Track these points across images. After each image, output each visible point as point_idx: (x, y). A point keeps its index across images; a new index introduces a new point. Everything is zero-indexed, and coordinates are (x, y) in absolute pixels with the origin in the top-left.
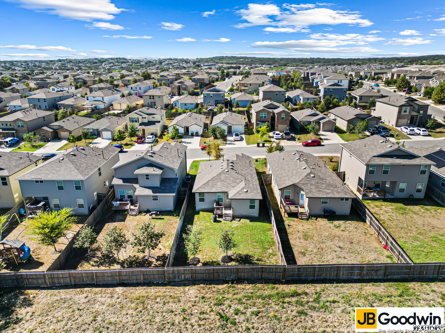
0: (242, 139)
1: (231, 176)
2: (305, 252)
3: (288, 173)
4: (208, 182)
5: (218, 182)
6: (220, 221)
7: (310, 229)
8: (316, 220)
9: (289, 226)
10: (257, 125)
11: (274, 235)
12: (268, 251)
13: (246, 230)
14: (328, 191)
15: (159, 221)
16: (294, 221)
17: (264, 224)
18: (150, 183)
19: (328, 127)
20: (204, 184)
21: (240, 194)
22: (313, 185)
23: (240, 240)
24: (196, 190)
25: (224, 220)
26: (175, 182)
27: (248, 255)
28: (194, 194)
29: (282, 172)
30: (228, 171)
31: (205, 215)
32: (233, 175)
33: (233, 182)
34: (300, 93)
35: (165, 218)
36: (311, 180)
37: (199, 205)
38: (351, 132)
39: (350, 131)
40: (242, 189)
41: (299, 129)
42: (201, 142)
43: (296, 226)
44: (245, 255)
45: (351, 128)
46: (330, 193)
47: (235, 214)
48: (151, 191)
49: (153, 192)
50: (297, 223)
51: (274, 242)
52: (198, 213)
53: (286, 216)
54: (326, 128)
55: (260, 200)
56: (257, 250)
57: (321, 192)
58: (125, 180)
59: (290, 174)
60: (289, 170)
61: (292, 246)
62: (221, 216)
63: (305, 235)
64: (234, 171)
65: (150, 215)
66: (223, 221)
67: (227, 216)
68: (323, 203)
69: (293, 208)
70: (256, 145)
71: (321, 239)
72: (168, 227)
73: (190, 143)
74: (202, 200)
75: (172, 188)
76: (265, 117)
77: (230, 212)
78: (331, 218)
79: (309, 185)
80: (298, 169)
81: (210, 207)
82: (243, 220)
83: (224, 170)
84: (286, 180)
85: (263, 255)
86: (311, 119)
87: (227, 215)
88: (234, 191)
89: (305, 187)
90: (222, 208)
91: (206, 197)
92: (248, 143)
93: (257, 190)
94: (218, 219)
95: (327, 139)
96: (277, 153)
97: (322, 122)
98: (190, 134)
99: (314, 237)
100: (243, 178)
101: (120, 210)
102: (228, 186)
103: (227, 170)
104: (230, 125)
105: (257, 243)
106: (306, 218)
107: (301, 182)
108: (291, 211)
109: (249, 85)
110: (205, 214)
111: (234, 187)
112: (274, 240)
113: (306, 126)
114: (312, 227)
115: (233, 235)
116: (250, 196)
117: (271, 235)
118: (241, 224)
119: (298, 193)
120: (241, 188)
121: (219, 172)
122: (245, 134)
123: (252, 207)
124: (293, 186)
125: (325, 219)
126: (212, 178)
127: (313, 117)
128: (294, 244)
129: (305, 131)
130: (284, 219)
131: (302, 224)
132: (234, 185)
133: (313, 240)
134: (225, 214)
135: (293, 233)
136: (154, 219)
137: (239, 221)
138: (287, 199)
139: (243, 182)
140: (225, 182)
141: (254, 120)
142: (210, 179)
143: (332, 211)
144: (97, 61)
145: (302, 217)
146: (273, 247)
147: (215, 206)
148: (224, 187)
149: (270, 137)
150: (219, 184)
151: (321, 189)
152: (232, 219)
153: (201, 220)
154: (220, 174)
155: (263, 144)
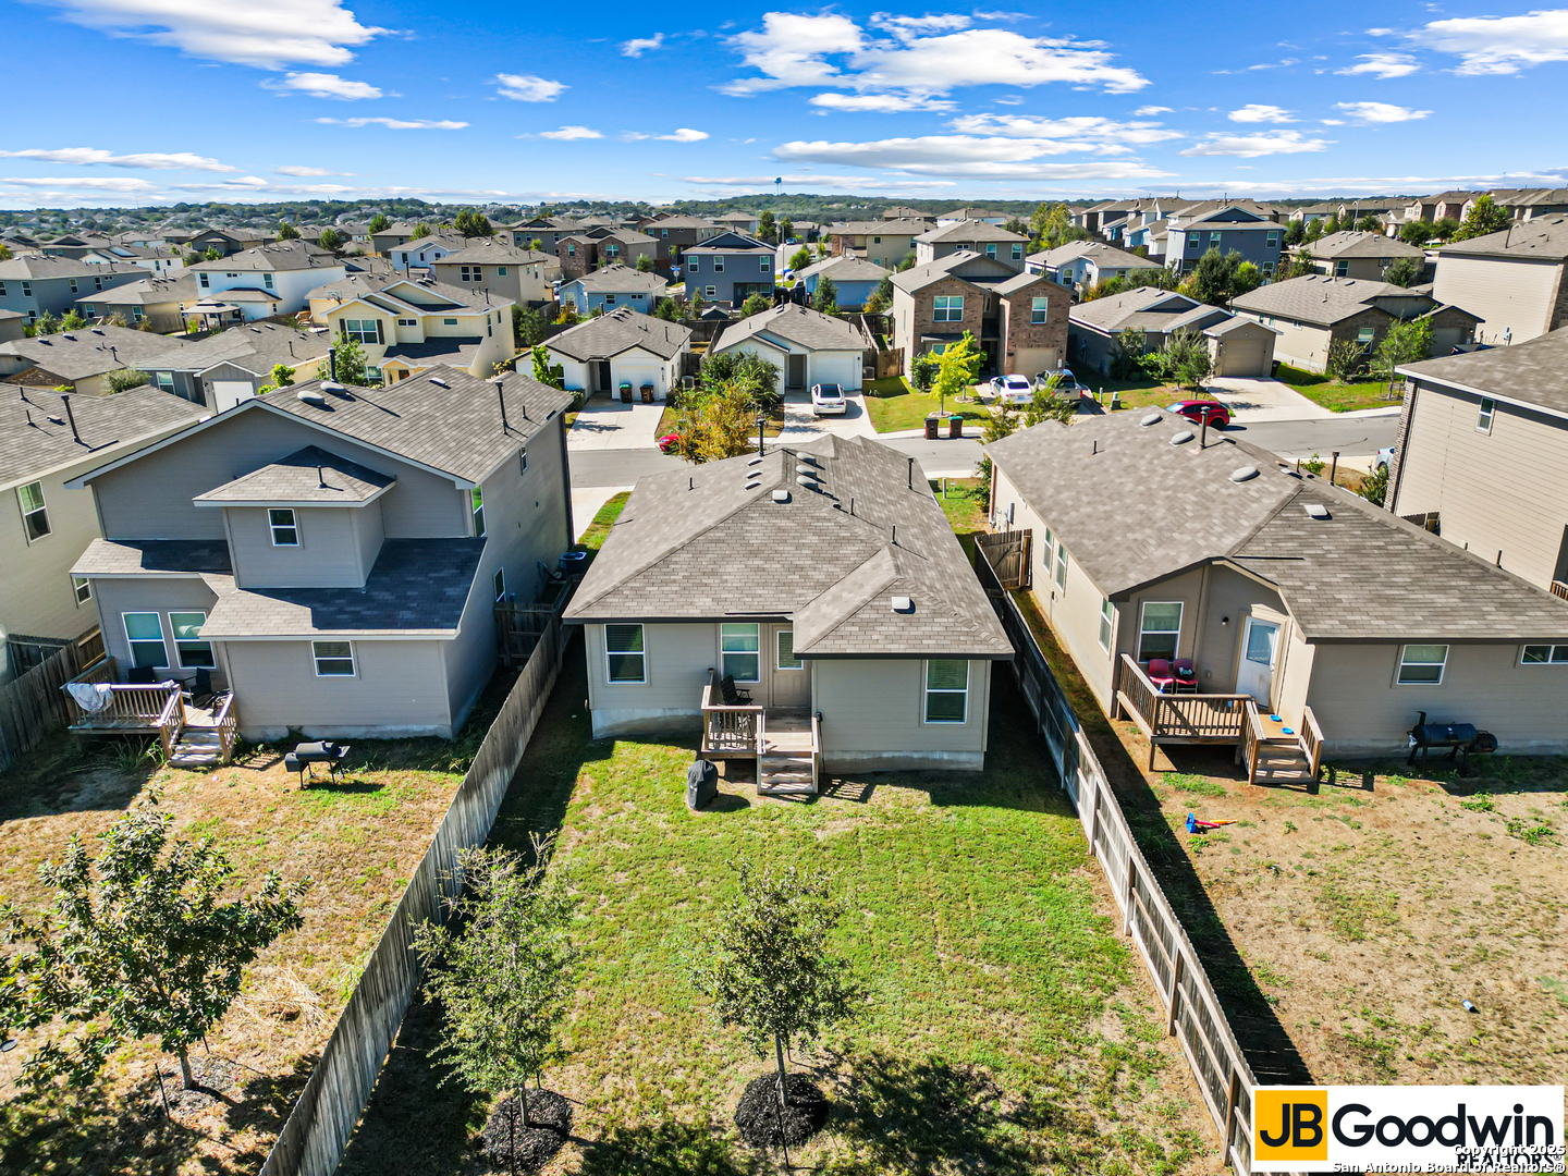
0: (851, 412)
1: (805, 526)
2: (1380, 1037)
3: (1142, 507)
4: (665, 559)
5: (725, 558)
6: (739, 803)
7: (1350, 855)
8: (1368, 785)
9: (1196, 830)
10: (920, 349)
11: (1108, 897)
12: (1094, 1027)
13: (915, 863)
14: (1440, 599)
15: (345, 802)
16: (1222, 794)
17: (1031, 820)
18: (298, 566)
19: (1238, 358)
20: (639, 572)
21: (869, 625)
22: (1332, 562)
23: (877, 943)
24: (589, 605)
25: (763, 793)
26: (467, 565)
27: (945, 1071)
28: (577, 630)
29: (1101, 508)
30: (789, 500)
31: (647, 763)
32: (819, 519)
33: (817, 557)
34: (1084, 252)
35: (389, 784)
36: (1313, 534)
37: (610, 704)
38: (1350, 377)
39: (1347, 373)
40: (876, 596)
41: (1106, 370)
42: (664, 426)
43: (1246, 834)
44: (921, 1070)
45: (1351, 358)
46: (1454, 609)
47: (837, 756)
48: (305, 613)
49: (320, 621)
50: (1247, 809)
51: (1119, 954)
52: (604, 750)
53: (1162, 762)
54: (1233, 362)
55: (999, 666)
56: (1007, 1020)
57: (1399, 608)
58: (158, 553)
59: (1161, 512)
60: (1149, 497)
61: (1265, 989)
62: (743, 768)
63: (1334, 901)
64: (821, 498)
65: (291, 767)
66: (757, 803)
67: (786, 769)
68: (1409, 675)
69: (1201, 716)
70: (923, 432)
71: (1457, 931)
72: (392, 843)
73: (615, 428)
74: (628, 668)
75: (440, 598)
76: (956, 315)
77: (801, 742)
78: (1464, 772)
79: (1307, 563)
80: (1204, 483)
81: (681, 713)
82: (883, 794)
83: (768, 493)
84: (1143, 544)
85: (1060, 1069)
86: (1164, 323)
87: (783, 763)
88: (825, 609)
89: (1284, 575)
90: (753, 714)
91: (650, 647)
92: (881, 425)
93: (972, 603)
94: (724, 787)
95: (1247, 406)
96: (1050, 431)
97: (1213, 331)
98: (616, 393)
99: (1402, 912)
100: (882, 539)
101: (120, 738)
102: (791, 583)
103: (781, 494)
104: (796, 350)
105: (1003, 962)
106: (1296, 774)
107: (1254, 549)
108: (1191, 728)
109: (870, 242)
110: (649, 753)
111: (824, 586)
112: (1119, 934)
113: (1141, 353)
114: (1358, 839)
115: (832, 917)
116: (931, 637)
117: (1090, 900)
118: (877, 823)
119: (1232, 620)
120: (867, 593)
121: (735, 507)
122: (866, 393)
123: (945, 708)
124: (1198, 573)
125: (1427, 785)
126: (690, 534)
127: (1170, 315)
128: (1276, 969)
129: (1136, 375)
130: (1155, 782)
131: (1285, 818)
132: (829, 574)
133: (1402, 938)
134: (769, 754)
135: (1241, 881)
136: (318, 793)
137: (864, 798)
138: (1157, 656)
139: (885, 560)
140: (768, 559)
141: (903, 338)
142: (676, 544)
143: (1470, 727)
144: (316, 209)
145: (1271, 770)
146: (1124, 997)
147: (705, 705)
148: (764, 585)
149: (981, 401)
150: (733, 570)
151: (1391, 586)
152: (814, 787)
153: (613, 797)
154: (740, 515)
155: (956, 427)
